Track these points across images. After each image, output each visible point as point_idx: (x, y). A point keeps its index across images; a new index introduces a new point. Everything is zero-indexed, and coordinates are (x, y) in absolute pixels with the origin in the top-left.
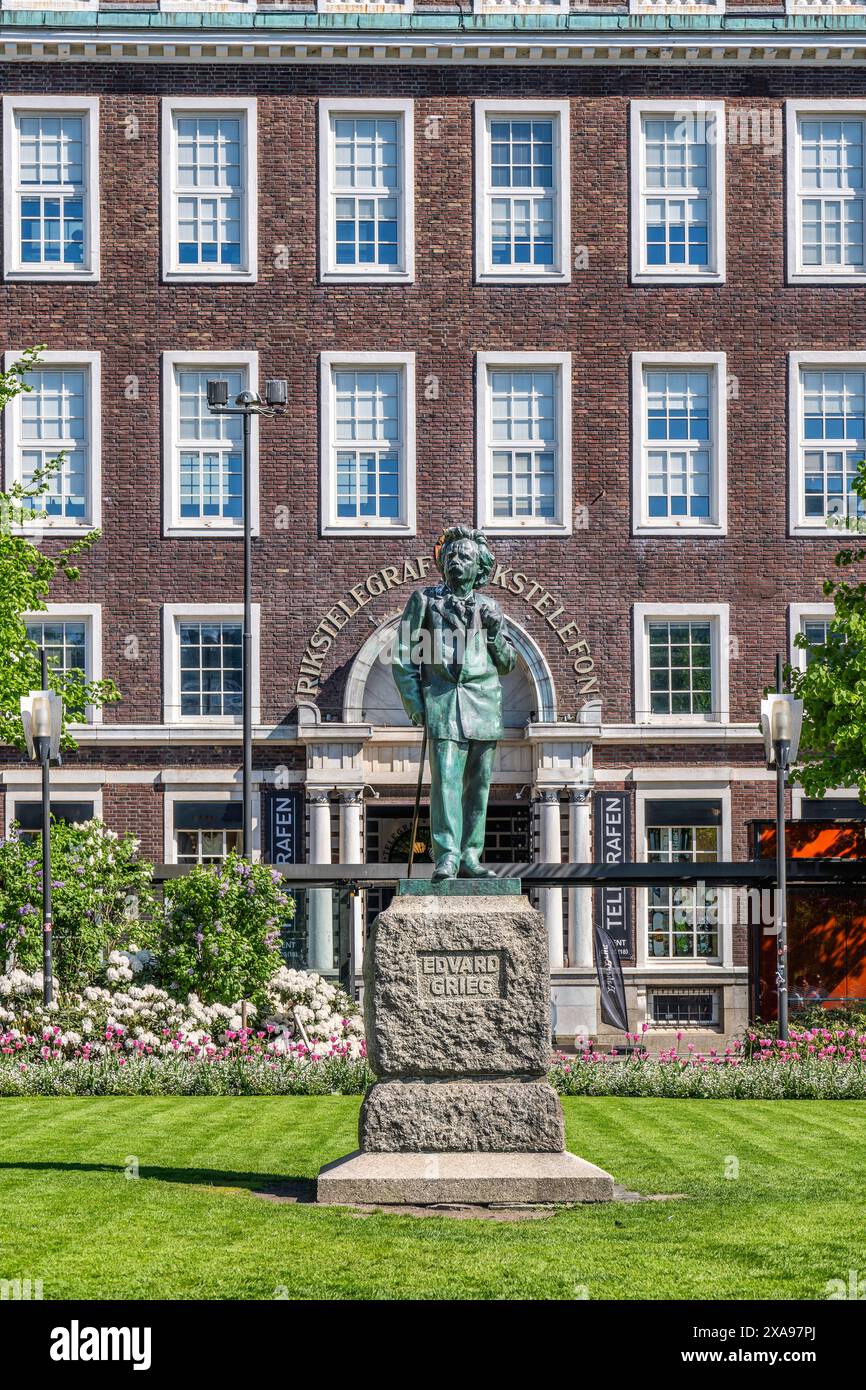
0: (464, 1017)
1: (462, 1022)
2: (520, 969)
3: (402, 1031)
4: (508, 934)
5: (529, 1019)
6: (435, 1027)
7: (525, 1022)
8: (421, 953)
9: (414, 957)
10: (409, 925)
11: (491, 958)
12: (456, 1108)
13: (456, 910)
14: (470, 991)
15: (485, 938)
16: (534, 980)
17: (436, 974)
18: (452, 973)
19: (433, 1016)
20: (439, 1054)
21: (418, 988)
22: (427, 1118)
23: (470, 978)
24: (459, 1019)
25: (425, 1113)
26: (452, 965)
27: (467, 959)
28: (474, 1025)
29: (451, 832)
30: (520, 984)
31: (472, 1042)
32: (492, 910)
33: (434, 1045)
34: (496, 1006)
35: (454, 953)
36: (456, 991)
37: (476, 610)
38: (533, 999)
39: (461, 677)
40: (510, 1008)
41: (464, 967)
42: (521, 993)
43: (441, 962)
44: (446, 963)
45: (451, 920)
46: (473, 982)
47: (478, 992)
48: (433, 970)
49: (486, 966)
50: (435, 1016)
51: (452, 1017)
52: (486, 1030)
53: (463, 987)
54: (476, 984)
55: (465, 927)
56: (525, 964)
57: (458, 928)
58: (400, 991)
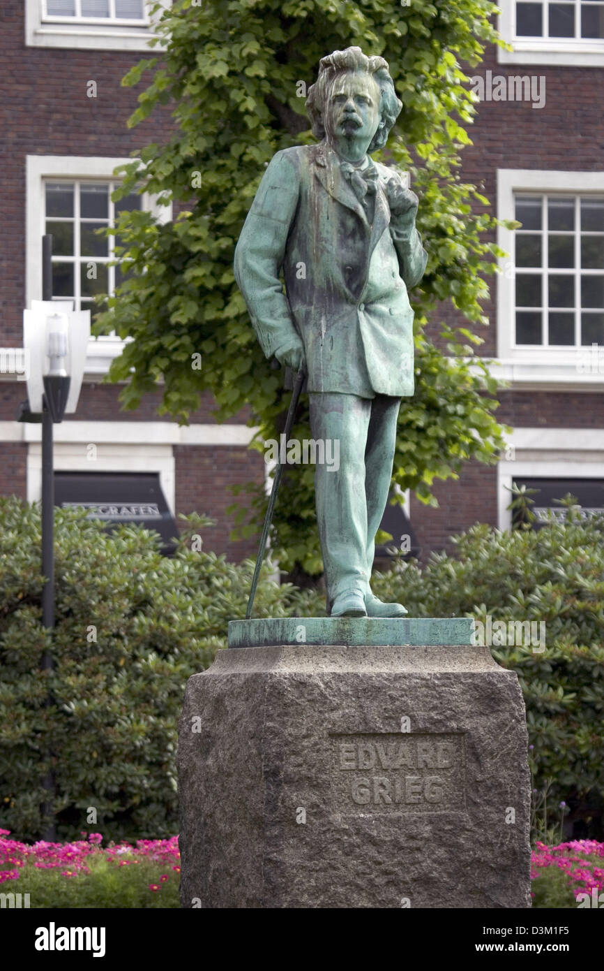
0: (402, 839)
1: (400, 849)
2: (488, 763)
3: (307, 864)
4: (467, 708)
5: (502, 844)
6: (360, 857)
7: (496, 849)
8: (335, 736)
9: (326, 743)
10: (316, 691)
11: (442, 744)
13: (384, 669)
14: (412, 799)
15: (433, 714)
16: (510, 782)
17: (358, 771)
18: (382, 770)
19: (356, 839)
21: (332, 794)
23: (410, 778)
24: (395, 844)
26: (383, 758)
27: (404, 747)
28: (418, 855)
29: (357, 544)
31: (414, 880)
32: (437, 669)
33: (357, 886)
34: (449, 823)
35: (387, 738)
36: (388, 799)
37: (380, 183)
39: (364, 294)
40: (475, 825)
41: (402, 761)
42: (488, 803)
43: (366, 752)
44: (374, 754)
45: (377, 684)
46: (415, 784)
47: (422, 801)
48: (353, 764)
49: (434, 758)
50: (358, 840)
51: (385, 842)
52: (434, 861)
53: (399, 792)
54: (418, 788)
55: (402, 696)
56: (496, 756)
57: (391, 697)
58: (307, 799)
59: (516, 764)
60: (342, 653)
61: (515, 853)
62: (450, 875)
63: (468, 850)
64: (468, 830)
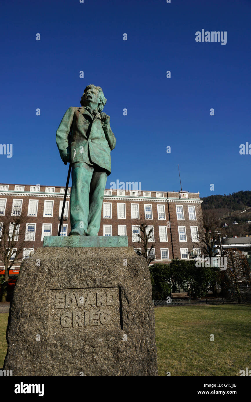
2: (133, 302)
4: (122, 274)
5: (141, 346)
7: (138, 349)
8: (53, 291)
11: (110, 293)
14: (94, 323)
15: (105, 277)
17: (65, 309)
18: (78, 308)
21: (49, 322)
23: (93, 311)
26: (79, 300)
27: (91, 295)
36: (81, 324)
39: (90, 136)
41: (89, 302)
43: (70, 298)
44: (74, 299)
46: (95, 315)
47: (99, 324)
48: (63, 305)
49: (106, 300)
50: (61, 350)
51: (77, 350)
52: (105, 359)
53: (87, 319)
54: (97, 317)
56: (137, 298)
57: (84, 270)
59: (146, 301)
60: (65, 250)
61: (148, 351)
63: (123, 352)
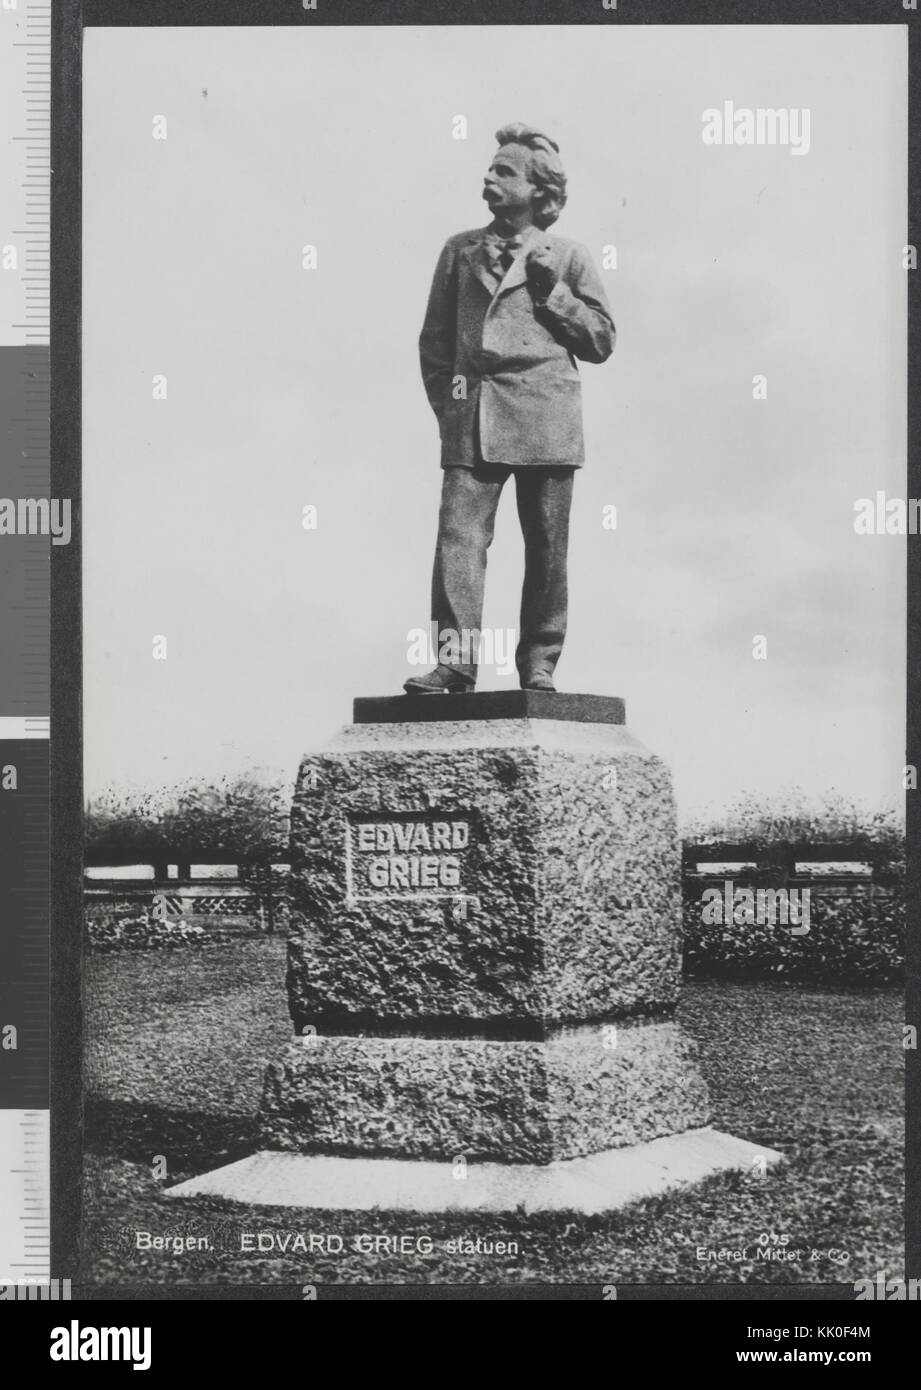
0: (410, 924)
1: (408, 934)
2: (498, 845)
3: (322, 948)
4: (484, 785)
5: (510, 931)
6: (370, 942)
7: (505, 935)
8: (354, 818)
9: (347, 826)
10: (339, 770)
11: (458, 825)
12: (391, 1080)
14: (426, 881)
15: (446, 792)
16: (519, 862)
17: (376, 852)
18: (399, 852)
19: (367, 924)
20: (376, 990)
21: (349, 876)
22: (349, 1098)
23: (426, 859)
24: (403, 928)
25: (347, 1090)
26: (400, 837)
27: (423, 828)
28: (428, 942)
30: (498, 872)
31: (424, 968)
32: (464, 745)
33: (368, 972)
35: (403, 818)
36: (404, 882)
38: (518, 898)
40: (482, 911)
41: (417, 842)
42: (498, 886)
43: (385, 833)
44: (392, 835)
45: (400, 762)
46: (431, 867)
47: (436, 884)
48: (372, 846)
49: (450, 839)
50: (369, 925)
51: (394, 927)
52: (445, 948)
53: (415, 875)
54: (434, 871)
55: (419, 773)
57: (409, 775)
58: (321, 881)
62: (459, 962)
63: (475, 937)
64: (476, 916)
